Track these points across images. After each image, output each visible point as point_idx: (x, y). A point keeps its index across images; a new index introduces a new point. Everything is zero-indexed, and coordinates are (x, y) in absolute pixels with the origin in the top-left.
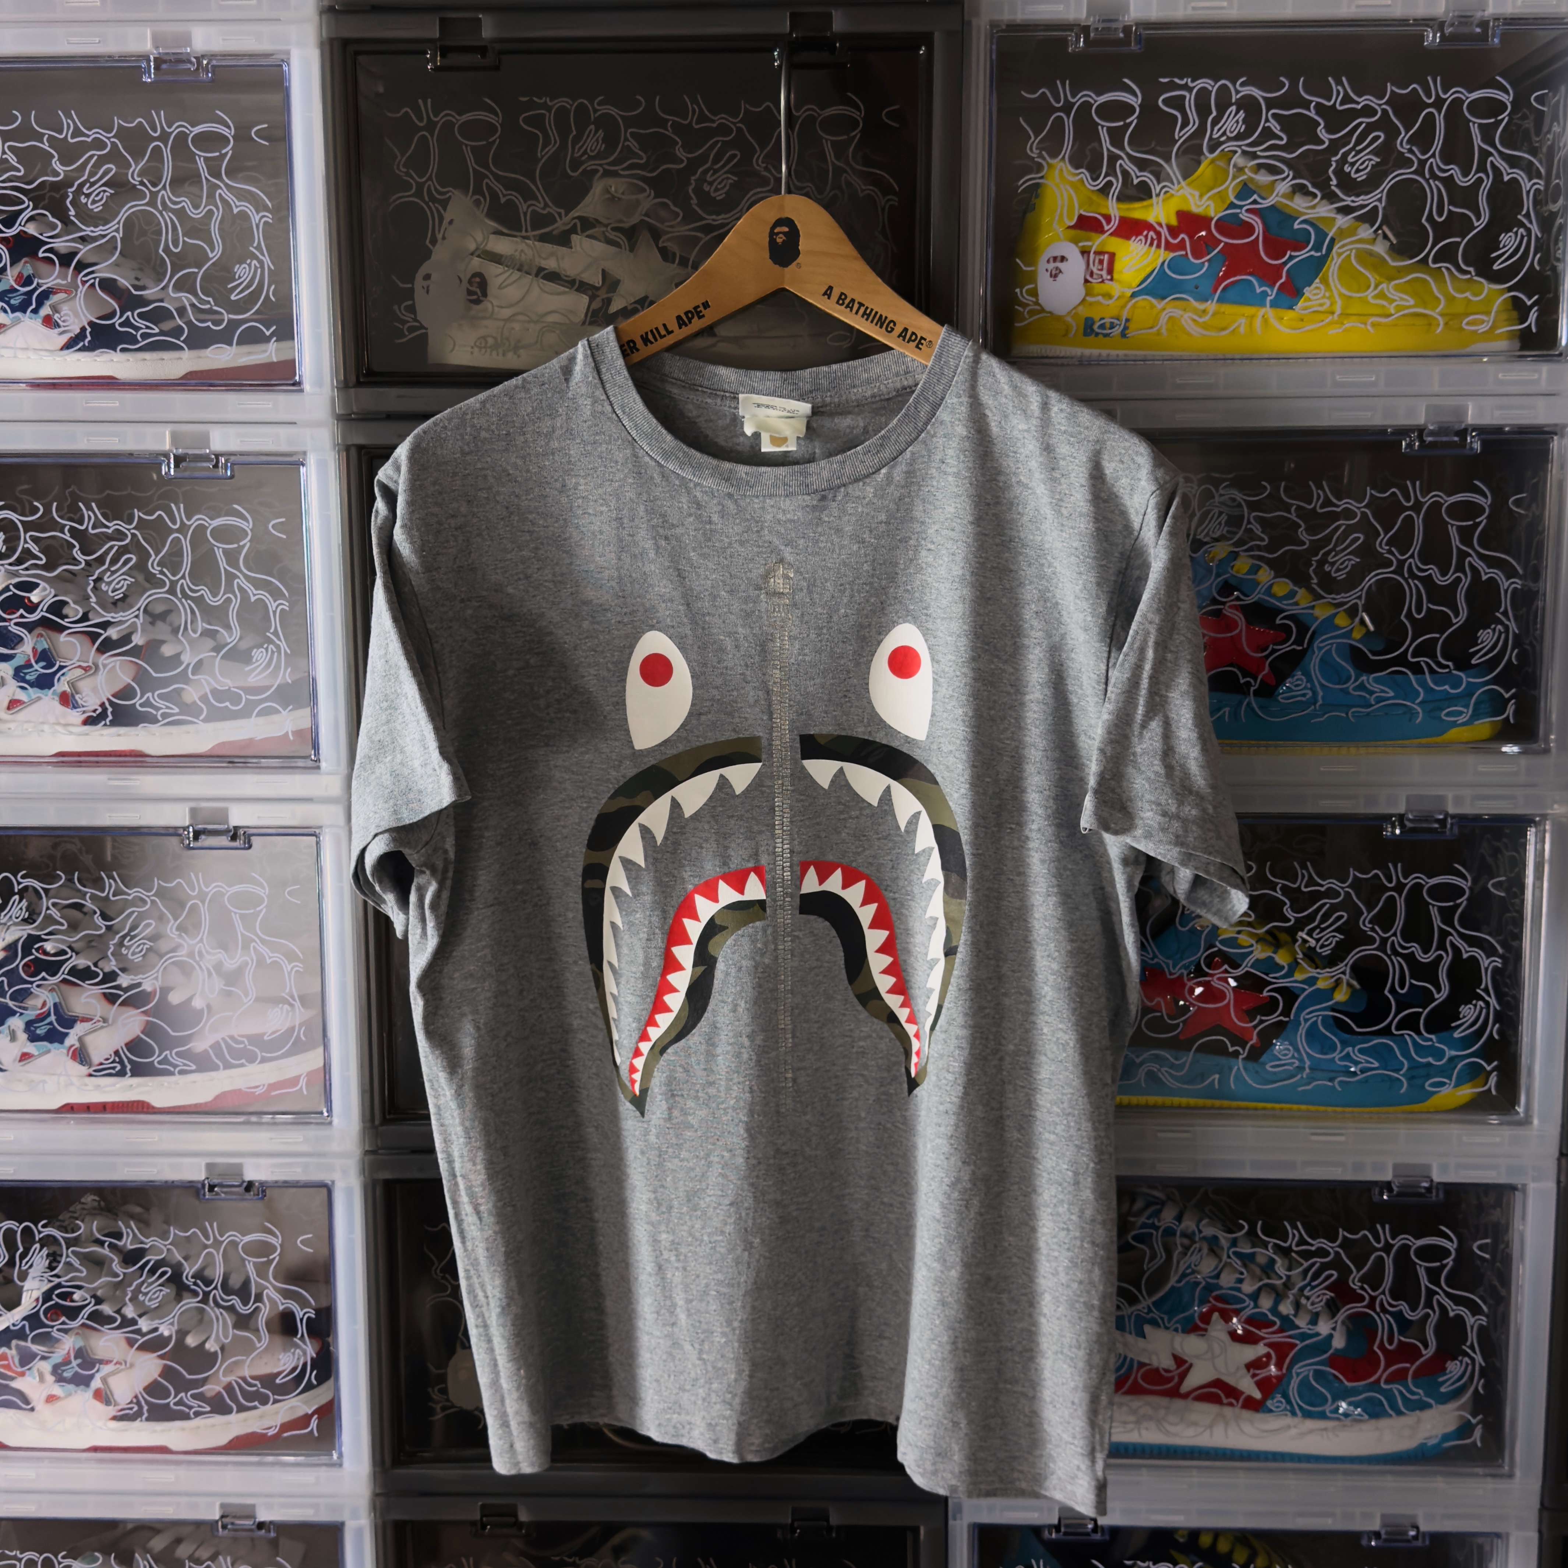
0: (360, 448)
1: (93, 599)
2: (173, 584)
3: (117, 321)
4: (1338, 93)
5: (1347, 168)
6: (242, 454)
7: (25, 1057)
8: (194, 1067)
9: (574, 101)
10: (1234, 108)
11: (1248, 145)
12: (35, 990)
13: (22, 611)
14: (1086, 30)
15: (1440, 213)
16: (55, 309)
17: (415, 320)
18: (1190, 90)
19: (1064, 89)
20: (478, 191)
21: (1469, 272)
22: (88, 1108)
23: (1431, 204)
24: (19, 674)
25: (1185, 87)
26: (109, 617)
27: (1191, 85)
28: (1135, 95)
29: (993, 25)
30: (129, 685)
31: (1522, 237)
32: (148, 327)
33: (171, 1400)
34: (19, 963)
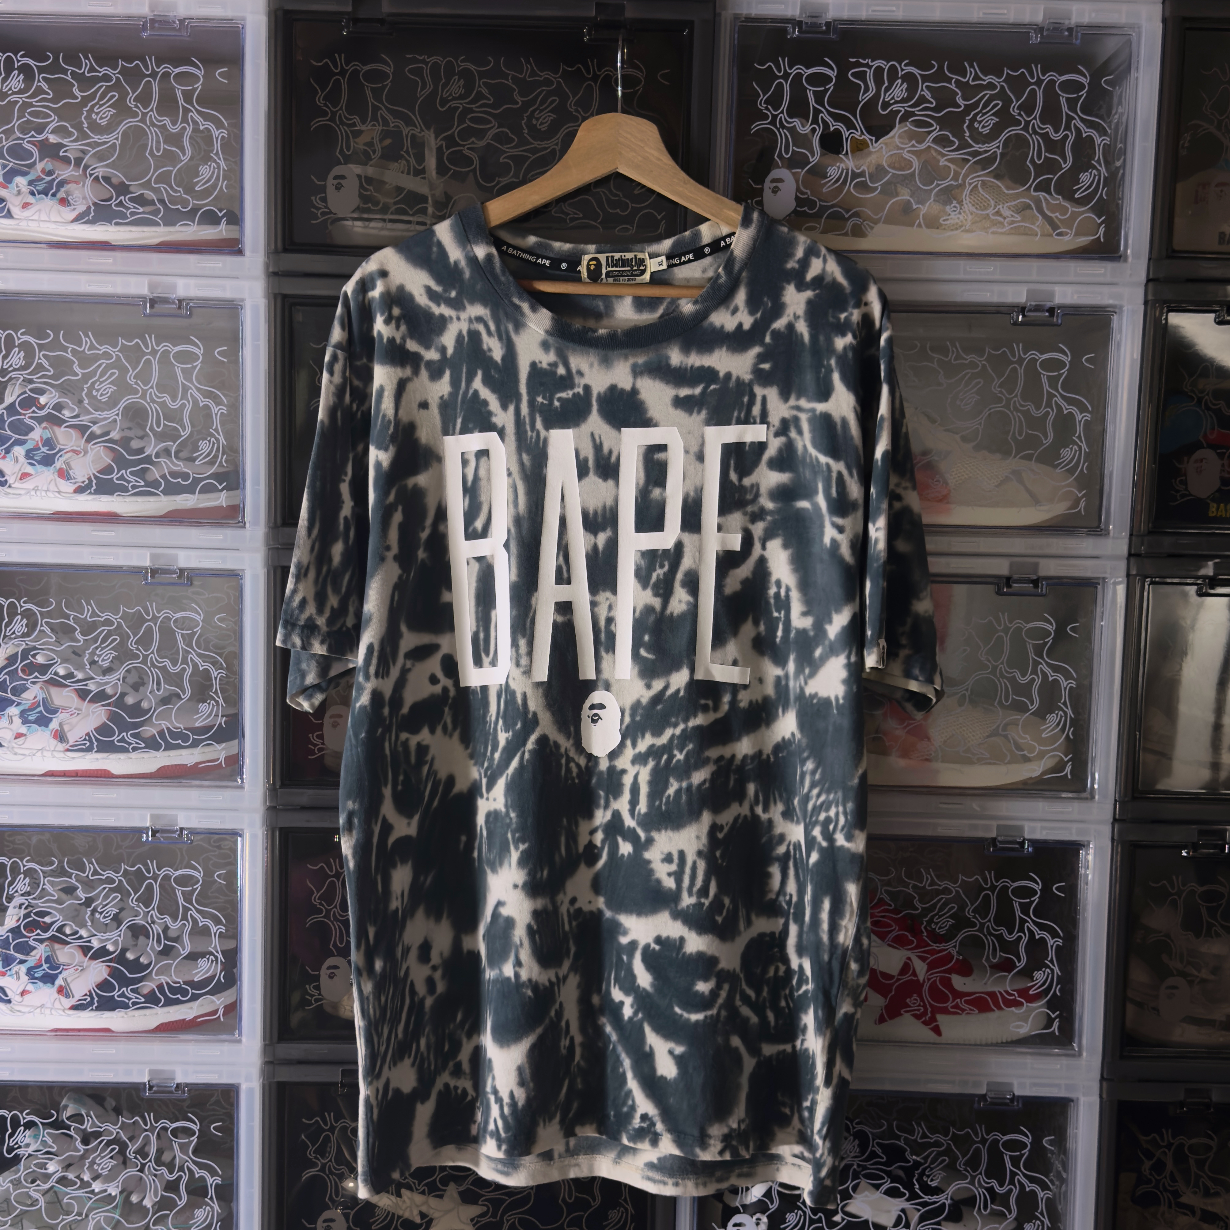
0: (285, 297)
1: (86, 401)
2: (145, 392)
3: (113, 203)
4: (971, 73)
5: (976, 125)
6: (199, 299)
7: (19, 736)
8: (143, 745)
9: (444, 59)
10: (900, 81)
11: (909, 107)
12: (29, 685)
13: (34, 408)
14: (800, 23)
15: (1039, 158)
16: (68, 193)
17: (326, 207)
18: (870, 67)
19: (784, 63)
20: (375, 118)
21: (1059, 199)
22: (64, 774)
23: (1033, 152)
24: (29, 454)
25: (867, 66)
26: (97, 415)
27: (871, 64)
28: (833, 70)
29: (736, 17)
30: (110, 464)
31: (1095, 176)
32: (135, 208)
33: (116, 994)
34: (19, 665)
